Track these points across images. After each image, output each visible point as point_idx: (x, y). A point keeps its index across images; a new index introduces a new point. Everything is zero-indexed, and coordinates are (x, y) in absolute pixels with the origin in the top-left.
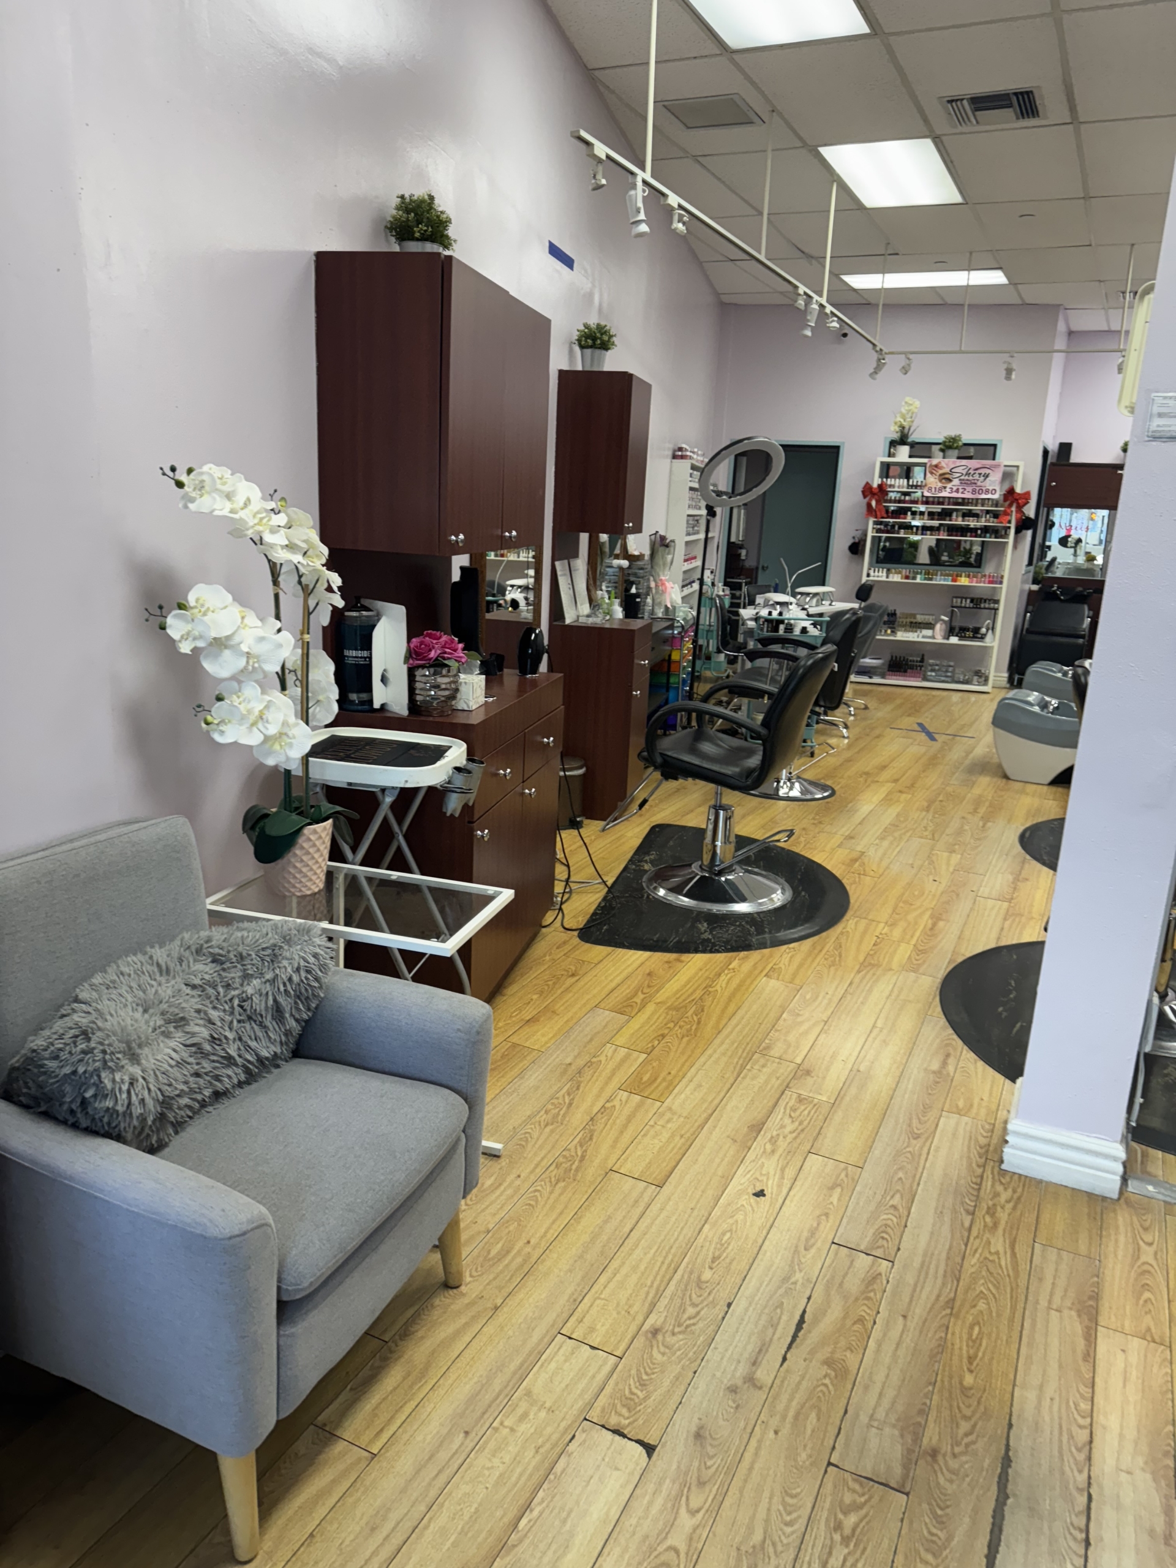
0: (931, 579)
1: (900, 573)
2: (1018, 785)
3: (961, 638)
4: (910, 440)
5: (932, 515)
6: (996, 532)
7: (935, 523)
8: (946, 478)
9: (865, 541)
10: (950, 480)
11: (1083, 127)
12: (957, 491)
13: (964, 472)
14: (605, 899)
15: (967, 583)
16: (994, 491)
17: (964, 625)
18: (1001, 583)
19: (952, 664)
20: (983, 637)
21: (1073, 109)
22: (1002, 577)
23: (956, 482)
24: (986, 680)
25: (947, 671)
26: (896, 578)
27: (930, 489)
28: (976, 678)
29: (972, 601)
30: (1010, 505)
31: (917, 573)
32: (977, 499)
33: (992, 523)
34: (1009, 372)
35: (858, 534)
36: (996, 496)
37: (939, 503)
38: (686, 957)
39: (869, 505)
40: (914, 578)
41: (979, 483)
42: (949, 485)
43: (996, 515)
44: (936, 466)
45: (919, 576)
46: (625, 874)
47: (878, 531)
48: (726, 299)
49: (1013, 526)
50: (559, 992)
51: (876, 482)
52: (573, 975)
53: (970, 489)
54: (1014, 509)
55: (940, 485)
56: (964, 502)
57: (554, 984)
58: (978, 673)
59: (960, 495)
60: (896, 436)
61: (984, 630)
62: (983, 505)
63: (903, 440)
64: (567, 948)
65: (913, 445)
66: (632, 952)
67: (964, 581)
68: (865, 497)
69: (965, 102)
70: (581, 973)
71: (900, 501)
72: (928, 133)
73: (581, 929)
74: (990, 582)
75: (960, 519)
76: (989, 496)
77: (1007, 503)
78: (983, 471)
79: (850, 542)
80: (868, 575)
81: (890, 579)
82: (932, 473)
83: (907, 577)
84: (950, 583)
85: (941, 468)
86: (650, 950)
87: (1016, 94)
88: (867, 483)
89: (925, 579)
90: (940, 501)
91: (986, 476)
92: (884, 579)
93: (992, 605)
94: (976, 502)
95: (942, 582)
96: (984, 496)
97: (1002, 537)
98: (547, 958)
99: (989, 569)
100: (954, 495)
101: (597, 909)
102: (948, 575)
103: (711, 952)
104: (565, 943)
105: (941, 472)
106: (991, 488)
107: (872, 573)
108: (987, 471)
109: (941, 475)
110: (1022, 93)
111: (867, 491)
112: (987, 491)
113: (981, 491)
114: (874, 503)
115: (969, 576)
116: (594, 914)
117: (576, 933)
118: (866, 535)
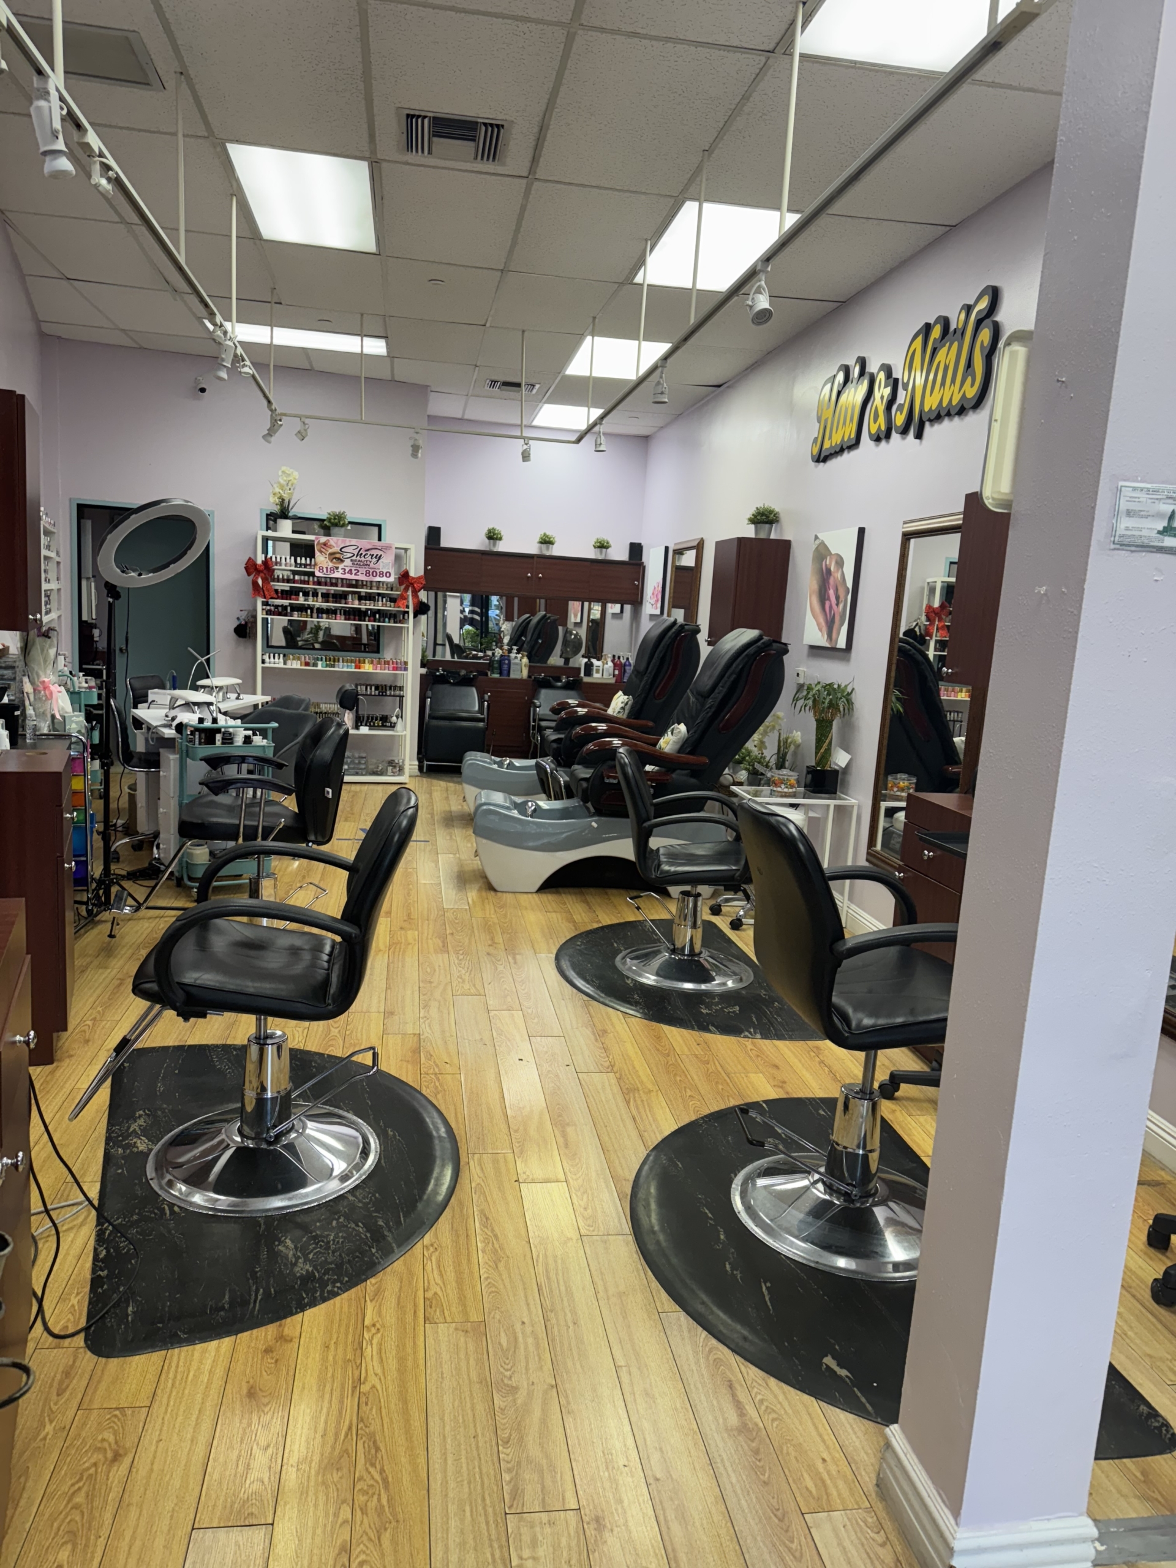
0: (333, 666)
1: (299, 659)
2: (509, 897)
3: (372, 727)
4: (290, 514)
5: (326, 597)
6: (393, 616)
7: (332, 605)
8: (337, 558)
9: (255, 622)
10: (341, 561)
11: (536, 184)
12: (350, 572)
13: (356, 552)
14: (100, 1238)
15: (371, 670)
16: (388, 574)
17: (371, 713)
18: (406, 669)
19: (364, 755)
20: (393, 726)
21: (535, 160)
22: (406, 663)
23: (348, 562)
24: (401, 770)
25: (360, 763)
26: (295, 664)
27: (321, 569)
28: (390, 768)
29: (377, 688)
30: (406, 589)
31: (317, 659)
32: (371, 582)
33: (390, 607)
34: (415, 449)
35: (243, 616)
36: (392, 579)
37: (332, 585)
38: (292, 1324)
39: (255, 583)
40: (315, 665)
41: (372, 565)
42: (341, 566)
43: (393, 600)
44: (325, 544)
45: (320, 663)
46: (112, 1170)
47: (269, 612)
48: (47, 328)
49: (411, 610)
50: (108, 1516)
51: (260, 559)
52: (117, 1457)
53: (362, 570)
54: (410, 593)
55: (331, 565)
56: (357, 584)
57: (90, 1497)
58: (391, 763)
59: (353, 577)
60: (276, 509)
61: (394, 719)
62: (378, 589)
63: (283, 513)
64: (78, 1384)
65: (295, 518)
66: (199, 1347)
67: (367, 668)
68: (249, 574)
69: (426, 121)
70: (129, 1443)
71: (288, 581)
72: (367, 155)
73: (86, 1329)
74: (394, 669)
75: (357, 602)
76: (384, 579)
77: (403, 587)
78: (375, 552)
79: (236, 624)
80: (263, 662)
81: (288, 666)
82: (321, 552)
83: (307, 664)
84: (353, 670)
85: (330, 547)
86: (228, 1334)
87: (485, 124)
88: (250, 559)
89: (327, 666)
90: (334, 582)
91: (379, 558)
92: (281, 665)
93: (397, 693)
94: (370, 584)
95: (345, 669)
96: (378, 579)
97: (400, 622)
98: (49, 1428)
99: (388, 654)
100: (348, 576)
101: (94, 1269)
102: (352, 662)
103: (324, 1300)
104: (67, 1374)
105: (330, 551)
106: (385, 571)
107: (267, 660)
108: (380, 553)
109: (331, 554)
110: (491, 125)
111: (251, 567)
112: (381, 574)
113: (374, 573)
114: (260, 581)
115: (372, 662)
116: (96, 1282)
117: (80, 1340)
118: (255, 617)
